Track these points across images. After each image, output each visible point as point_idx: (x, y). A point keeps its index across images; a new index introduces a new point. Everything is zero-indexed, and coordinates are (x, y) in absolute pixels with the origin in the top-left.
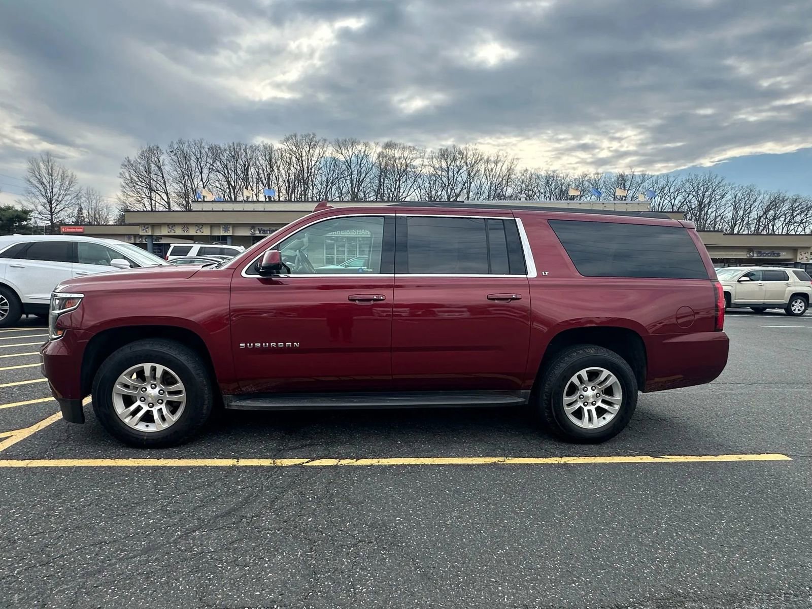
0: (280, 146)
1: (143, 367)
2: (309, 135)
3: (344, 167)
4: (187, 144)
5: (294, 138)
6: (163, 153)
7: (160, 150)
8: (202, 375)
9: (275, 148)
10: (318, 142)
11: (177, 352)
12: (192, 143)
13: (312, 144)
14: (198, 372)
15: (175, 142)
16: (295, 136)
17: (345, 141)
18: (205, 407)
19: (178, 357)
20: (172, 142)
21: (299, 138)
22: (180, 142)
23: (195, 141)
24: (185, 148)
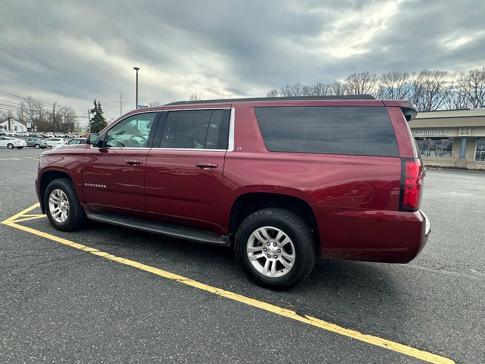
0: (345, 83)
1: (56, 191)
2: (364, 73)
3: (388, 92)
4: (291, 87)
5: (354, 77)
6: (278, 94)
7: (277, 93)
8: (75, 198)
9: (342, 84)
10: (370, 77)
11: (66, 185)
12: (293, 86)
13: (366, 79)
14: (73, 196)
15: (284, 87)
16: (355, 75)
17: (390, 74)
18: (76, 214)
19: (66, 187)
20: (283, 87)
21: (357, 76)
22: (287, 87)
23: (295, 85)
24: (290, 89)
